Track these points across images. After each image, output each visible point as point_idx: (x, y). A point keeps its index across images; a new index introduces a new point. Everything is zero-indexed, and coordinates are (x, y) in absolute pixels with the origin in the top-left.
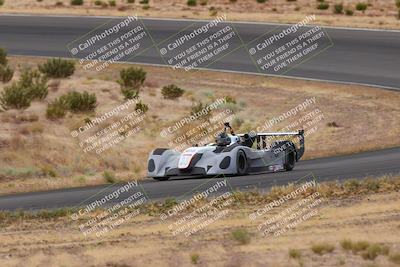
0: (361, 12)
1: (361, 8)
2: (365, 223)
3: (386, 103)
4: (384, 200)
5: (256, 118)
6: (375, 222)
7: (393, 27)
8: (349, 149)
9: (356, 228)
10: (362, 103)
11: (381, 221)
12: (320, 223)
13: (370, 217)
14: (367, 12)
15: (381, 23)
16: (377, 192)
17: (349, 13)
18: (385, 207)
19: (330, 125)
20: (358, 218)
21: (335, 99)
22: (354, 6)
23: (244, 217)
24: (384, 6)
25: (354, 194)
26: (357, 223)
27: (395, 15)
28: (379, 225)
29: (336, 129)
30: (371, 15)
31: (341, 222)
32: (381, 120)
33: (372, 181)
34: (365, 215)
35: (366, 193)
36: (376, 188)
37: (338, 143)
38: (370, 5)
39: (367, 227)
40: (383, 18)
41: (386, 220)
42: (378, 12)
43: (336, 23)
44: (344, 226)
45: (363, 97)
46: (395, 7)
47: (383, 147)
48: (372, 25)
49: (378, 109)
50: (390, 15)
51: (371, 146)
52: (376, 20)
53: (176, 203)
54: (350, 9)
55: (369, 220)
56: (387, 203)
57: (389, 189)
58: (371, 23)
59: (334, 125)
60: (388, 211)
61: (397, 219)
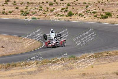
0: (10, 14)
1: (10, 12)
2: (12, 76)
3: (18, 40)
4: (18, 69)
6: (15, 76)
7: (20, 18)
8: (7, 54)
9: (10, 77)
10: (11, 41)
11: (17, 75)
13: (14, 74)
14: (12, 14)
15: (16, 17)
16: (15, 67)
17: (7, 14)
18: (18, 71)
19: (1, 47)
20: (10, 74)
21: (2, 39)
22: (8, 12)
24: (17, 12)
25: (9, 67)
27: (20, 15)
28: (16, 76)
29: (3, 48)
30: (13, 15)
31: (5, 75)
32: (16, 46)
33: (14, 63)
34: (12, 73)
35: (12, 67)
36: (15, 66)
37: (4, 52)
38: (13, 12)
39: (13, 77)
40: (17, 15)
41: (19, 75)
42: (15, 14)
43: (3, 17)
44: (6, 77)
45: (11, 39)
46: (20, 12)
47: (17, 53)
48: (13, 18)
49: (15, 42)
50: (19, 14)
51: (13, 53)
52: (15, 16)
54: (7, 13)
55: (13, 75)
56: (19, 70)
57: (19, 66)
58: (13, 17)
59: (2, 47)
60: (19, 72)
61: (22, 74)
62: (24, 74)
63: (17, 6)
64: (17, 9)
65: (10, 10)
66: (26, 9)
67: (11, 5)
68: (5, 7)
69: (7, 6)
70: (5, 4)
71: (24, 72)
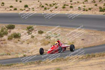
1: (90, 9)
3: (97, 34)
4: (97, 59)
5: (63, 39)
6: (94, 65)
7: (98, 14)
8: (87, 46)
9: (89, 67)
11: (96, 65)
12: (80, 65)
13: (93, 64)
17: (87, 11)
20: (90, 64)
22: (88, 9)
23: (60, 65)
24: (96, 8)
25: (89, 58)
26: (89, 65)
27: (99, 11)
30: (92, 11)
31: (85, 65)
32: (95, 38)
33: (93, 54)
35: (92, 57)
36: (94, 56)
37: (84, 44)
38: (92, 8)
40: (96, 12)
41: (97, 64)
42: (94, 10)
43: (83, 13)
45: (91, 33)
46: (99, 9)
47: (96, 45)
48: (93, 14)
49: (95, 35)
51: (93, 45)
52: (94, 12)
53: (42, 61)
57: (98, 56)
59: (83, 40)
60: (97, 62)
61: (100, 64)
62: (102, 64)
63: (96, 4)
64: (96, 6)
65: (90, 7)
66: (104, 5)
67: (90, 2)
68: (85, 5)
69: (87, 3)
70: (85, 1)
71: (102, 62)
